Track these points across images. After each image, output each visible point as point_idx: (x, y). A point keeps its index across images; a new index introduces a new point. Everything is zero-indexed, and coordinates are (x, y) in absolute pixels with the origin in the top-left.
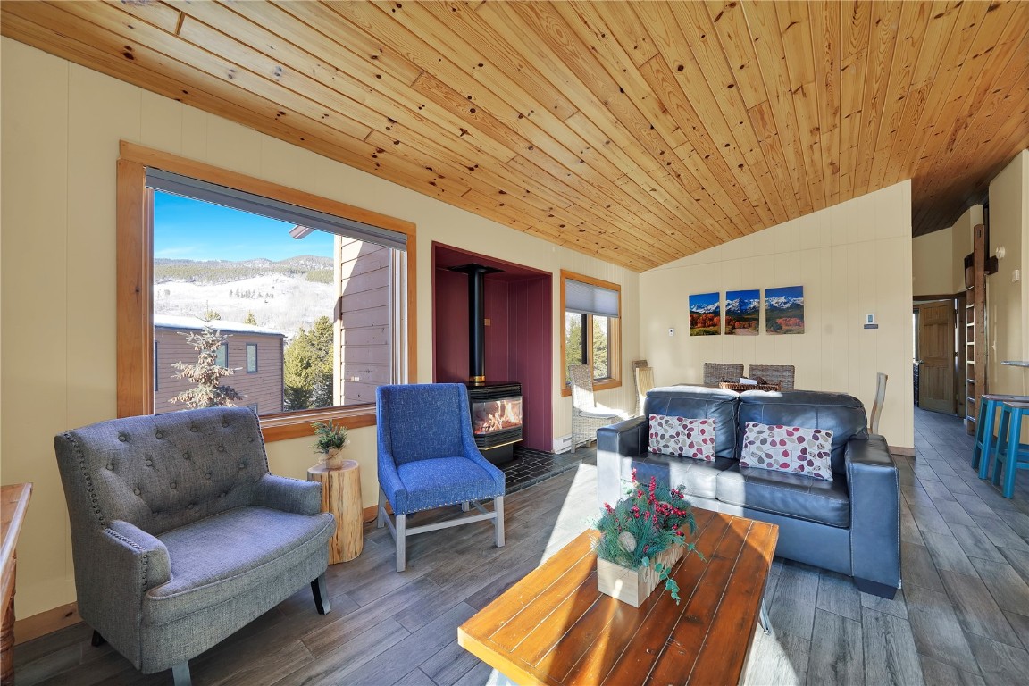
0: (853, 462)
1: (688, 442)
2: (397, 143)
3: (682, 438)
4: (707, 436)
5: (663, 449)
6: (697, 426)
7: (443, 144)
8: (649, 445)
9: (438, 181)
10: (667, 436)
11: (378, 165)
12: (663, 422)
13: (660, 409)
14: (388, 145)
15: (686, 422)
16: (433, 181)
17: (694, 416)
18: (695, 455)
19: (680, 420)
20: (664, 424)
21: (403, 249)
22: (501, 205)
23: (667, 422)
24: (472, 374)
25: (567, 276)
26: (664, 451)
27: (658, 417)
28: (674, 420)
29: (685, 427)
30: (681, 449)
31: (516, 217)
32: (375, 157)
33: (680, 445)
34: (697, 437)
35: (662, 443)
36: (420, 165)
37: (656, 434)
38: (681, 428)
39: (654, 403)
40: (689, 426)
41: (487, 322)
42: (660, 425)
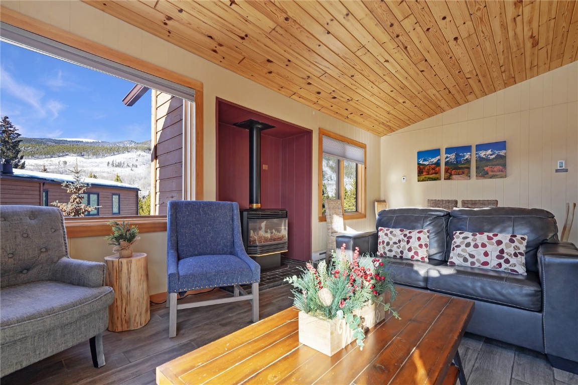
0: (544, 255)
1: (407, 247)
2: (181, 11)
3: (403, 244)
4: (422, 242)
5: (387, 253)
6: (415, 234)
7: (217, 13)
8: (377, 251)
9: (218, 48)
10: (391, 243)
11: (169, 32)
12: (388, 232)
13: (387, 223)
14: (174, 14)
15: (407, 232)
16: (215, 49)
17: (414, 228)
18: (413, 257)
19: (401, 231)
20: (389, 234)
21: (192, 100)
22: (270, 72)
23: (391, 232)
24: (251, 202)
25: (323, 133)
26: (388, 254)
27: (385, 229)
28: (397, 231)
29: (405, 235)
30: (402, 252)
31: (283, 85)
32: (165, 24)
33: (401, 249)
34: (414, 243)
35: (388, 248)
36: (202, 33)
37: (383, 242)
38: (402, 237)
39: (383, 220)
40: (408, 235)
41: (265, 167)
42: (386, 235)
